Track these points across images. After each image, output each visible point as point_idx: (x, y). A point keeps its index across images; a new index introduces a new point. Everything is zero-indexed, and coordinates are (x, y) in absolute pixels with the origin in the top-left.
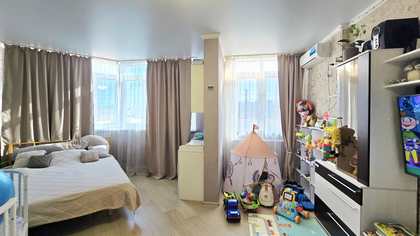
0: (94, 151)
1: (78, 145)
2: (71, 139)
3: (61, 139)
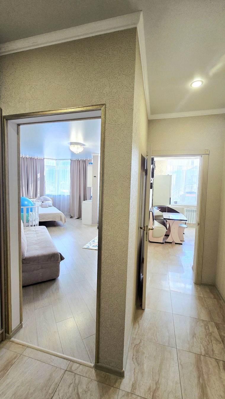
0: (46, 203)
1: (39, 200)
2: (36, 197)
3: (32, 197)
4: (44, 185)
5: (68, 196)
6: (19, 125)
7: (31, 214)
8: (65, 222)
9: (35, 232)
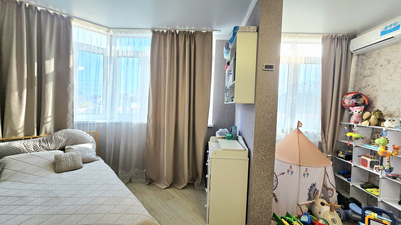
0: (74, 153)
1: (49, 143)
2: (38, 134)
3: (22, 135)
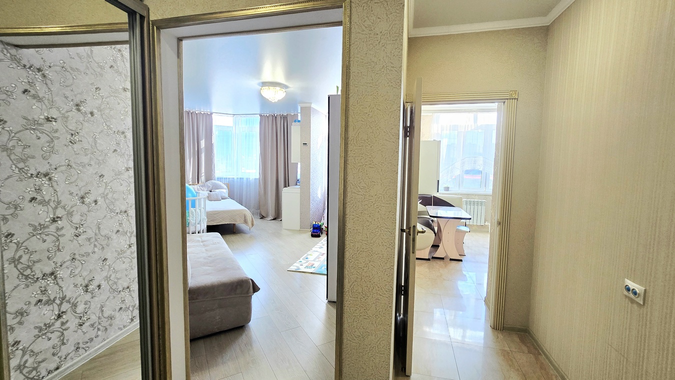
0: (216, 193)
1: (203, 187)
2: (198, 182)
3: (191, 183)
4: (213, 160)
5: (255, 179)
6: (180, 40)
7: (194, 211)
8: (253, 225)
9: (202, 244)
